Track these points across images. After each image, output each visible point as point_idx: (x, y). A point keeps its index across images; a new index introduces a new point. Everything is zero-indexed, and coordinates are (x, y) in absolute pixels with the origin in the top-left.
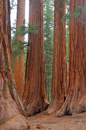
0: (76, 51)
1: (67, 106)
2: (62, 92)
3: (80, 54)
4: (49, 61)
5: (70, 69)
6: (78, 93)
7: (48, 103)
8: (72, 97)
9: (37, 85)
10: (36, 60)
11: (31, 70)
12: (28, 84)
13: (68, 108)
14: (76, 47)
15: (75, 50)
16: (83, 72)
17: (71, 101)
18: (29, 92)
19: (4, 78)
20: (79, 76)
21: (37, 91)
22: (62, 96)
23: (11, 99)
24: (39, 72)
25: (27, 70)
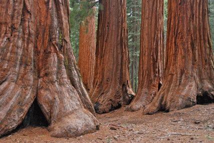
0: (180, 9)
1: (163, 97)
2: (155, 76)
3: (187, 14)
4: (136, 28)
5: (168, 40)
6: (181, 77)
7: (133, 94)
8: (171, 84)
9: (115, 65)
10: (112, 25)
11: (105, 43)
12: (100, 64)
13: (164, 102)
14: (179, 2)
15: (177, 7)
16: (191, 44)
17: (168, 90)
18: (103, 77)
19: (57, 54)
20: (182, 50)
21: (115, 75)
22: (156, 83)
23: (69, 86)
24: (117, 45)
25: (99, 42)
